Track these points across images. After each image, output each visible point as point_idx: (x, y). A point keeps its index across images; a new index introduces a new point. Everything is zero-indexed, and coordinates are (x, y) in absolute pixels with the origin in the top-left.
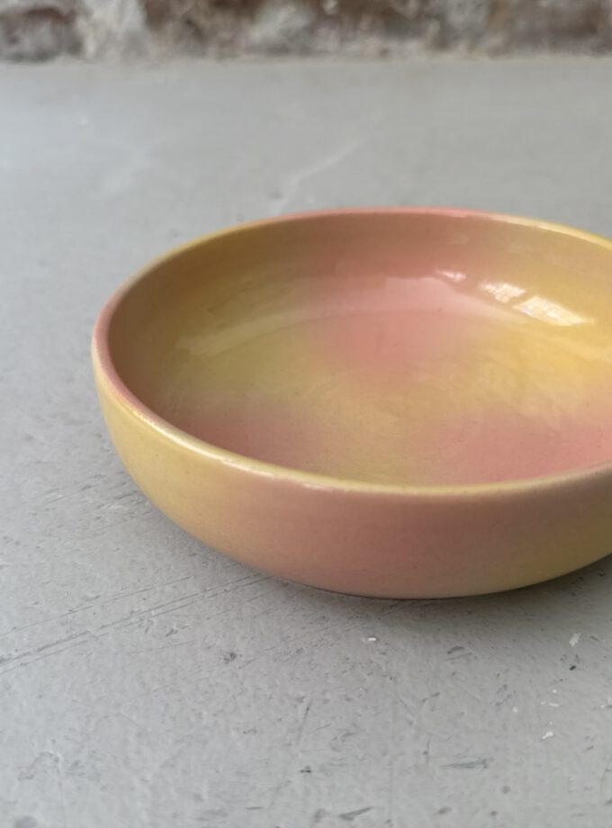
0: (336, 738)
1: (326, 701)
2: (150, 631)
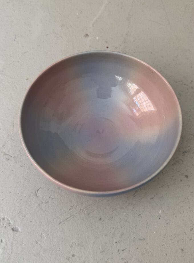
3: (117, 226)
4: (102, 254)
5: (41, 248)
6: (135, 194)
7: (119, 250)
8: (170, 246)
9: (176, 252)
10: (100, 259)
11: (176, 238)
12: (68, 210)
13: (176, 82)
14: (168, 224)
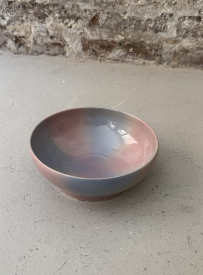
3: (87, 235)
4: (64, 254)
5: (11, 236)
6: (111, 215)
7: (81, 255)
8: (133, 263)
9: (138, 270)
10: (61, 258)
11: (142, 258)
12: (47, 214)
13: (168, 150)
14: (136, 244)
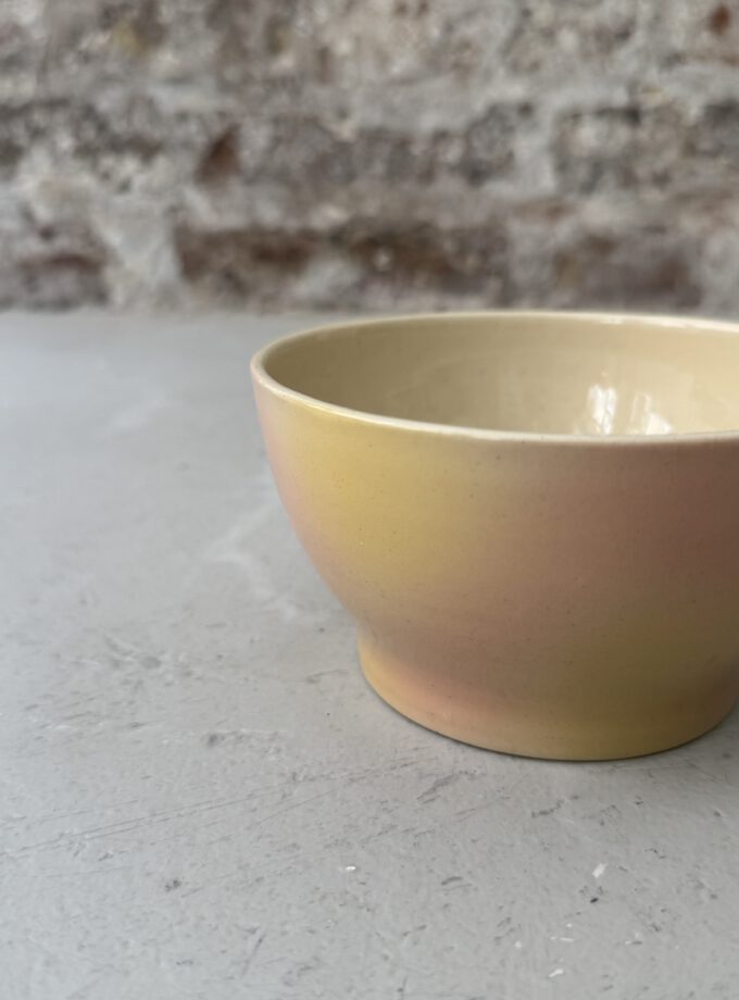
0: (290, 972)
1: (284, 933)
2: (79, 855)
14: (657, 929)
